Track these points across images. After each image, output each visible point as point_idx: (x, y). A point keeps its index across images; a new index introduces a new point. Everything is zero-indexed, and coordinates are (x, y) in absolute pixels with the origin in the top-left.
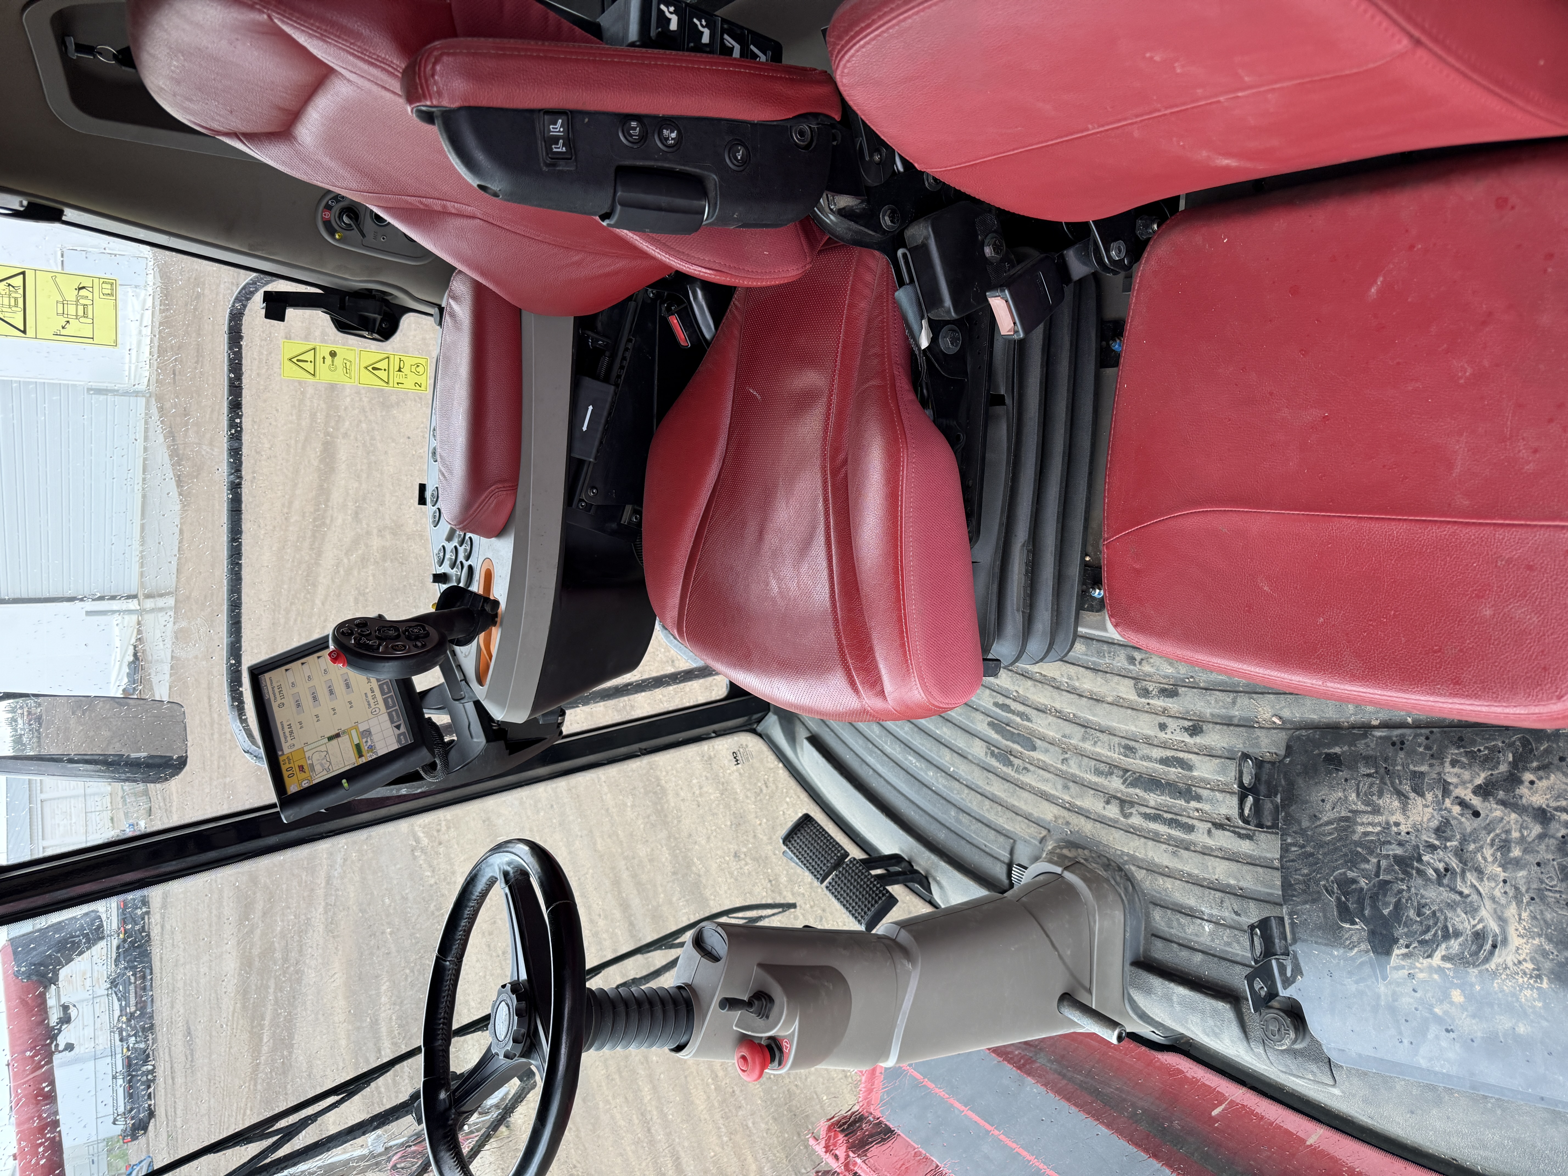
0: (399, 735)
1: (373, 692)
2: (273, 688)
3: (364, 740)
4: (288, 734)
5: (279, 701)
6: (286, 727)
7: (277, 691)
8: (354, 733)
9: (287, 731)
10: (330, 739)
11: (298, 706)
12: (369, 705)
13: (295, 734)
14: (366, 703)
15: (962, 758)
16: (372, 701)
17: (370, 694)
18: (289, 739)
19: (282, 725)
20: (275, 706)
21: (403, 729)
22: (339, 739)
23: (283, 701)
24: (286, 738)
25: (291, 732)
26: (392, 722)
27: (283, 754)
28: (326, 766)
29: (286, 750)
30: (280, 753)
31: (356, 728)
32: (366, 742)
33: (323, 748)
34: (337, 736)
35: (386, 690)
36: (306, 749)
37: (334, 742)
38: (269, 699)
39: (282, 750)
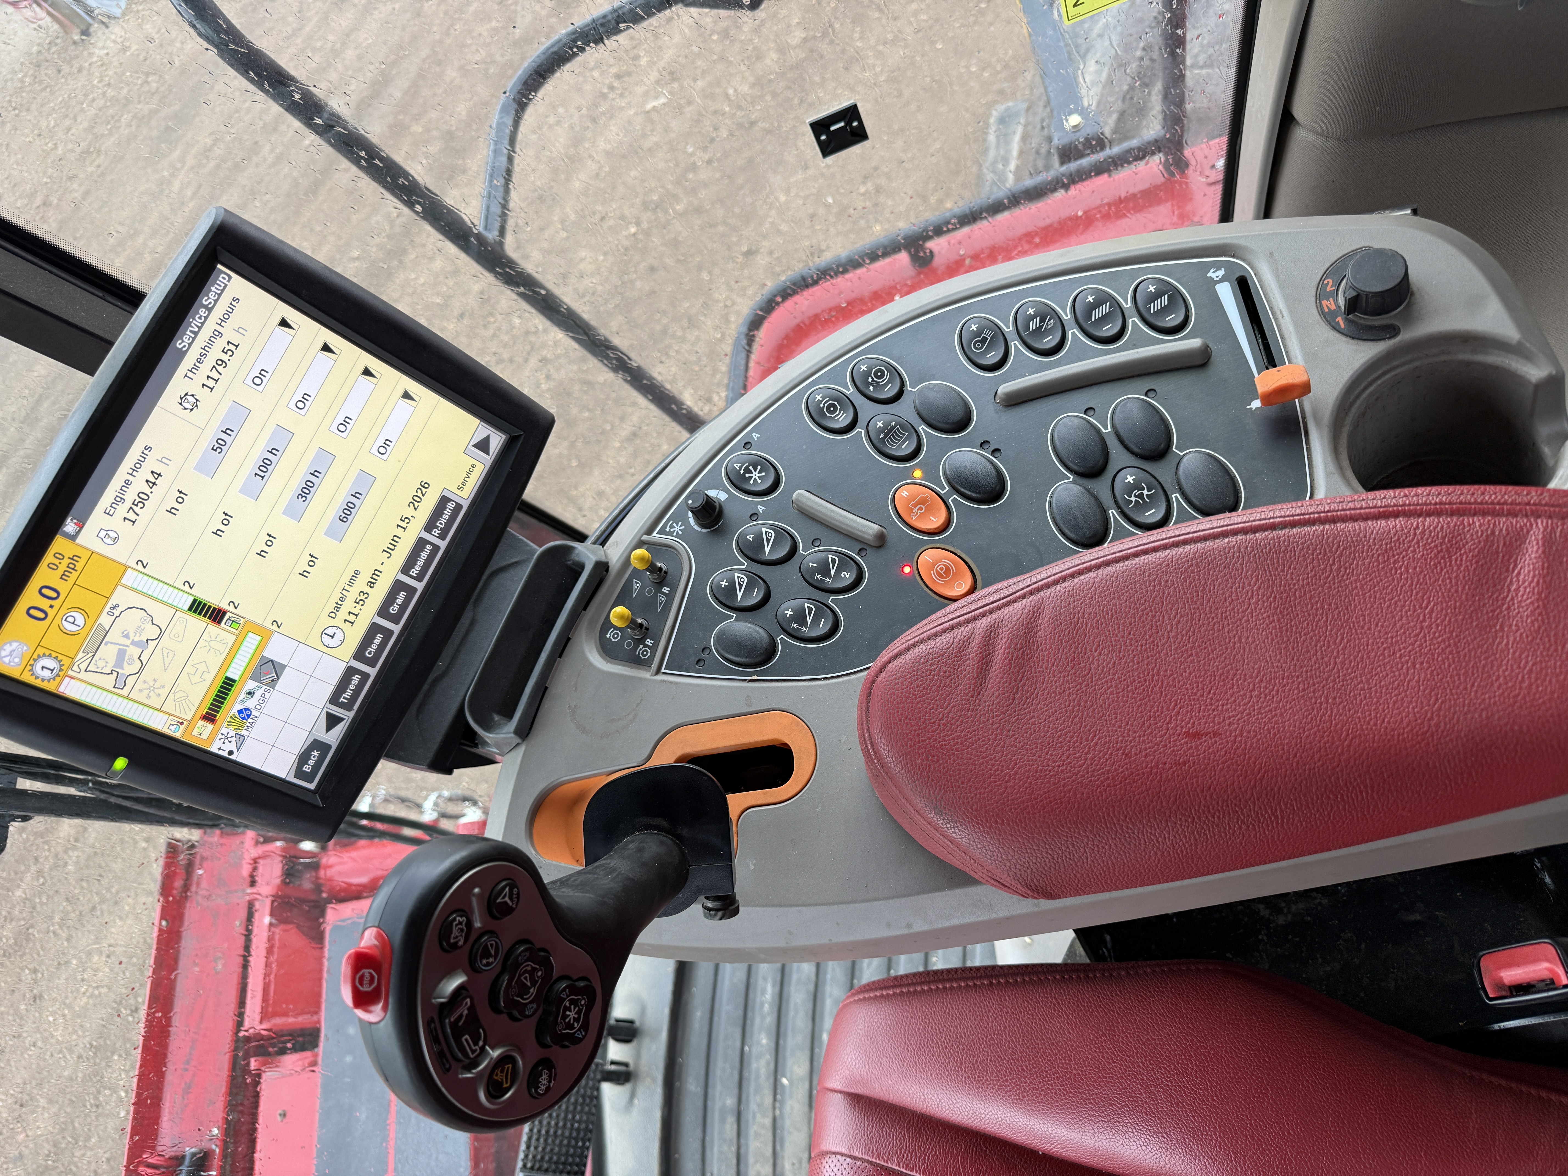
0: (317, 744)
1: (371, 584)
2: (217, 334)
3: (251, 685)
4: (131, 496)
5: (193, 387)
6: (144, 473)
7: (215, 353)
8: (252, 641)
9: (139, 485)
10: (198, 607)
11: (219, 446)
12: (337, 608)
13: (145, 514)
14: (336, 597)
15: (806, 1100)
16: (349, 605)
17: (361, 584)
18: (122, 510)
19: (144, 457)
20: (177, 385)
21: (334, 737)
22: (213, 628)
23: (203, 394)
24: (119, 499)
25: (142, 500)
26: (334, 700)
27: (73, 538)
28: (128, 669)
29: (89, 537)
30: (70, 526)
31: (266, 636)
32: (251, 694)
33: (162, 615)
34: (217, 616)
35: (394, 609)
36: (130, 578)
37: (199, 623)
38: (182, 354)
39: (81, 525)
